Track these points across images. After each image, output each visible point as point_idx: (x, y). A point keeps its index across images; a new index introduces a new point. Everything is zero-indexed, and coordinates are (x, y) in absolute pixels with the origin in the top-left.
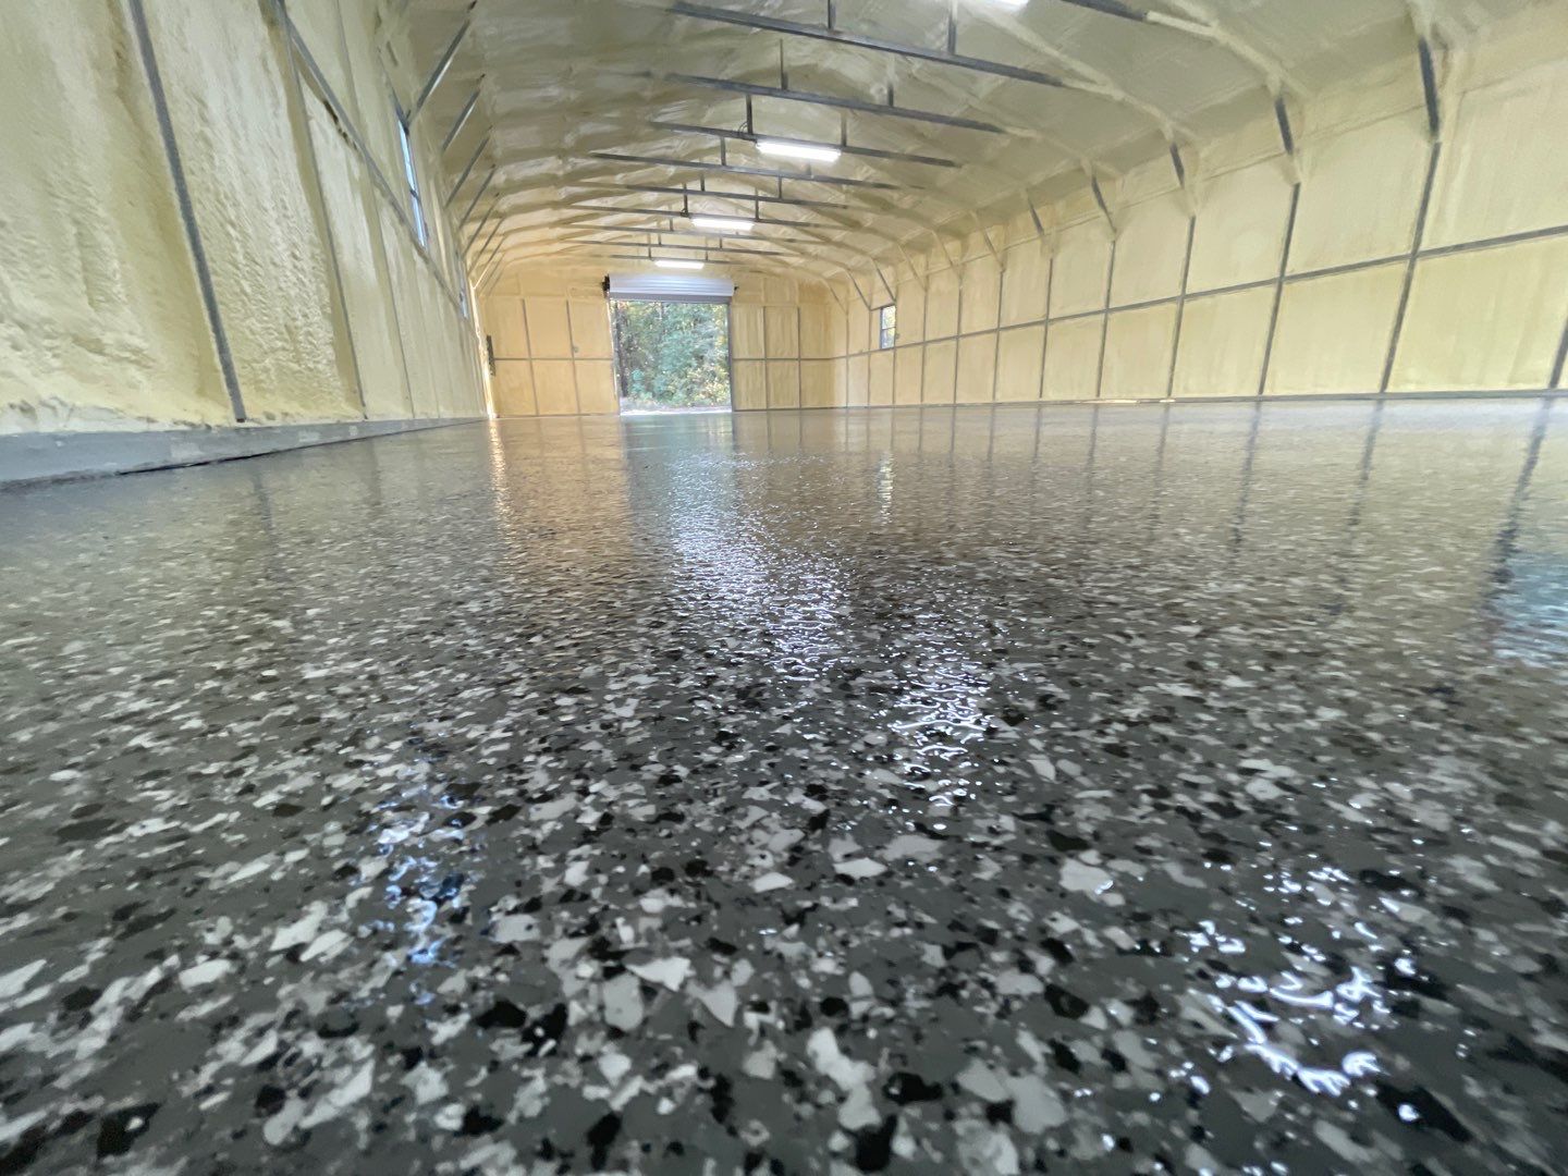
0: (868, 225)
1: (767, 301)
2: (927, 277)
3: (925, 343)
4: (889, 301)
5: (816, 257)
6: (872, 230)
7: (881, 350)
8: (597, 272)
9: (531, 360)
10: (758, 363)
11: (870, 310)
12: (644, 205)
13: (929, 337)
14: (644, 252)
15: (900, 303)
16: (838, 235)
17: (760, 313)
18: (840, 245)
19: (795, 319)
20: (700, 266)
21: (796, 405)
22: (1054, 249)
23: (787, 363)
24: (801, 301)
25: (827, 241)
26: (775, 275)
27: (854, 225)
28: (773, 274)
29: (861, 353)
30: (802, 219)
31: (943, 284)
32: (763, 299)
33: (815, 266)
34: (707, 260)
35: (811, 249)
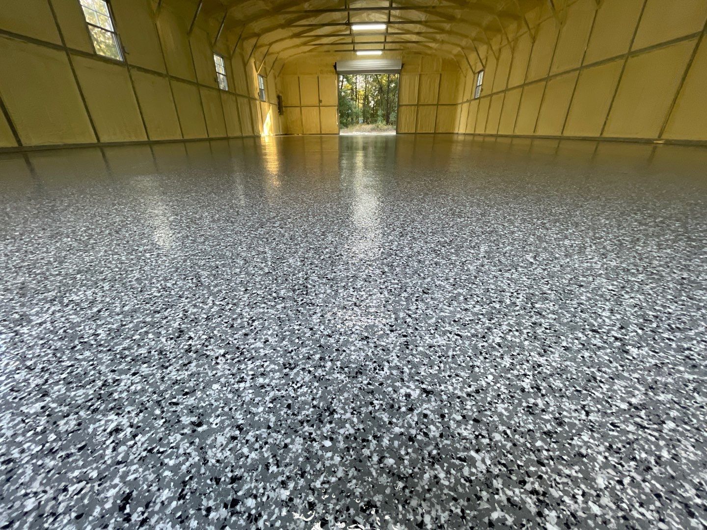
0: (459, 17)
1: (422, 71)
2: (500, 50)
3: (491, 95)
4: (481, 68)
5: (443, 42)
6: (462, 20)
7: (475, 99)
8: (331, 60)
9: (301, 107)
10: (413, 107)
11: (474, 73)
12: (334, 20)
13: (495, 91)
14: (351, 47)
15: (486, 70)
16: (447, 26)
17: (417, 78)
18: (450, 32)
19: (438, 81)
20: (380, 53)
21: (433, 131)
22: (562, 23)
23: (429, 107)
24: (442, 70)
25: (442, 31)
26: (429, 55)
27: (451, 18)
28: (426, 54)
29: (468, 101)
30: (423, 19)
31: (506, 54)
32: (420, 70)
33: (446, 47)
34: (384, 50)
35: (438, 37)
